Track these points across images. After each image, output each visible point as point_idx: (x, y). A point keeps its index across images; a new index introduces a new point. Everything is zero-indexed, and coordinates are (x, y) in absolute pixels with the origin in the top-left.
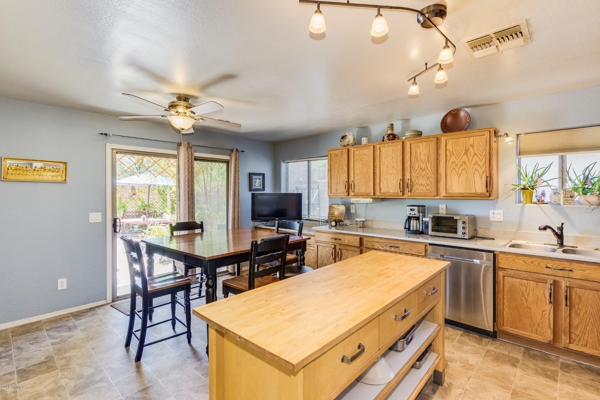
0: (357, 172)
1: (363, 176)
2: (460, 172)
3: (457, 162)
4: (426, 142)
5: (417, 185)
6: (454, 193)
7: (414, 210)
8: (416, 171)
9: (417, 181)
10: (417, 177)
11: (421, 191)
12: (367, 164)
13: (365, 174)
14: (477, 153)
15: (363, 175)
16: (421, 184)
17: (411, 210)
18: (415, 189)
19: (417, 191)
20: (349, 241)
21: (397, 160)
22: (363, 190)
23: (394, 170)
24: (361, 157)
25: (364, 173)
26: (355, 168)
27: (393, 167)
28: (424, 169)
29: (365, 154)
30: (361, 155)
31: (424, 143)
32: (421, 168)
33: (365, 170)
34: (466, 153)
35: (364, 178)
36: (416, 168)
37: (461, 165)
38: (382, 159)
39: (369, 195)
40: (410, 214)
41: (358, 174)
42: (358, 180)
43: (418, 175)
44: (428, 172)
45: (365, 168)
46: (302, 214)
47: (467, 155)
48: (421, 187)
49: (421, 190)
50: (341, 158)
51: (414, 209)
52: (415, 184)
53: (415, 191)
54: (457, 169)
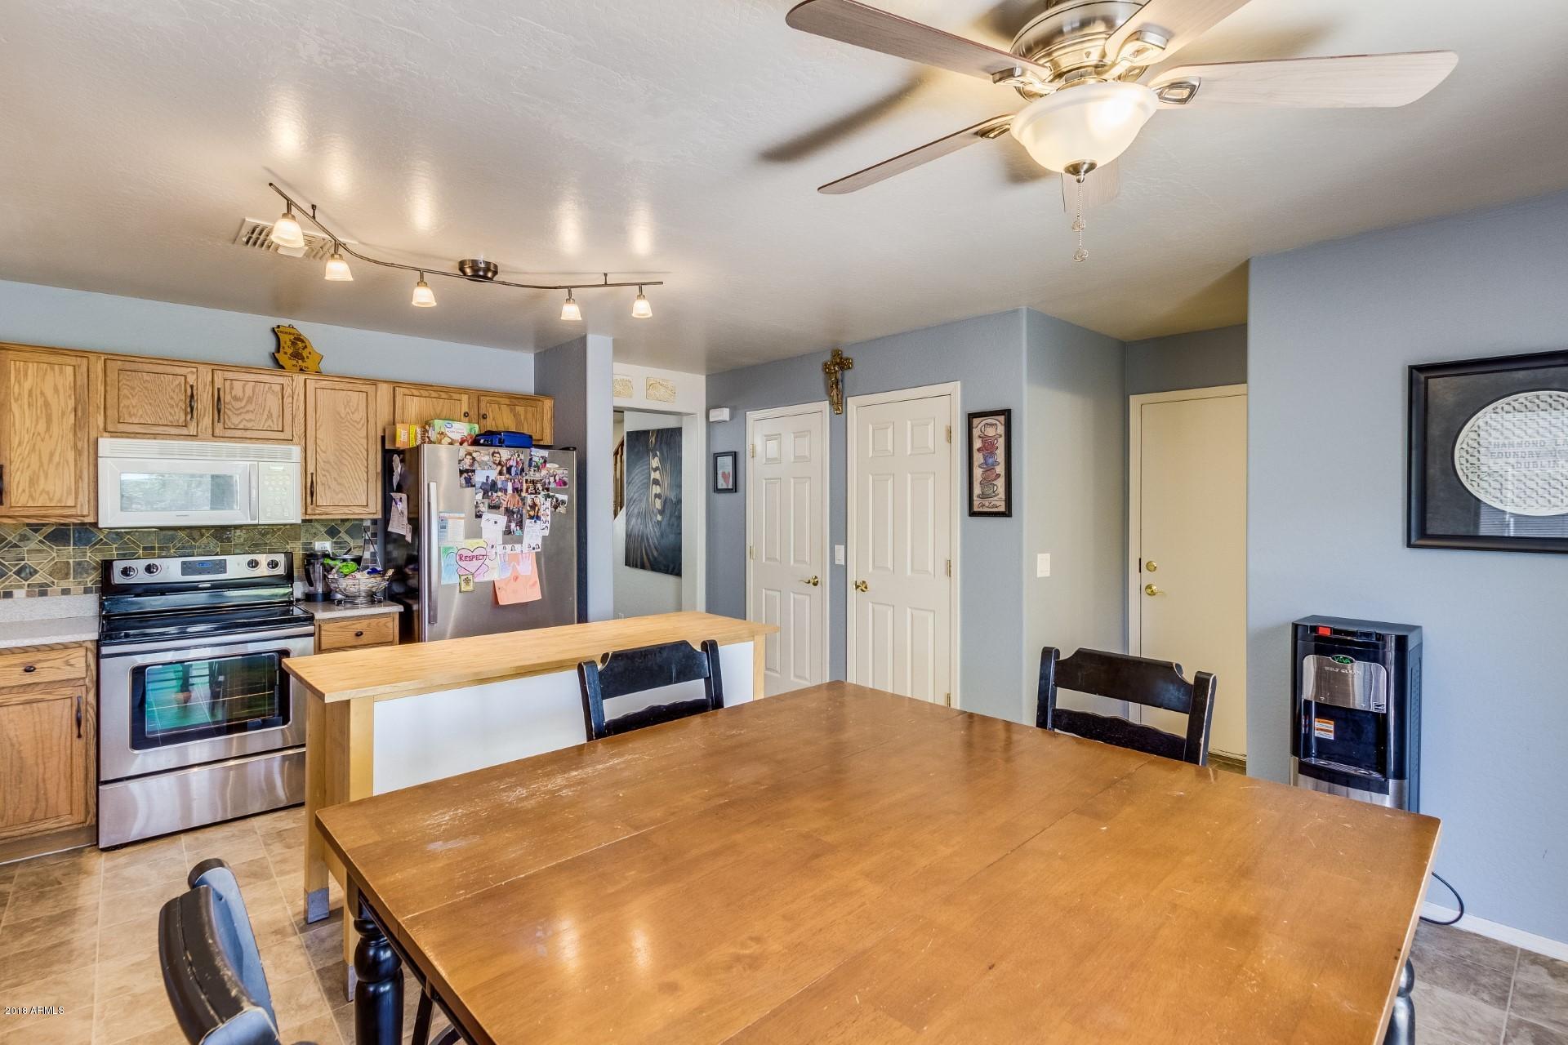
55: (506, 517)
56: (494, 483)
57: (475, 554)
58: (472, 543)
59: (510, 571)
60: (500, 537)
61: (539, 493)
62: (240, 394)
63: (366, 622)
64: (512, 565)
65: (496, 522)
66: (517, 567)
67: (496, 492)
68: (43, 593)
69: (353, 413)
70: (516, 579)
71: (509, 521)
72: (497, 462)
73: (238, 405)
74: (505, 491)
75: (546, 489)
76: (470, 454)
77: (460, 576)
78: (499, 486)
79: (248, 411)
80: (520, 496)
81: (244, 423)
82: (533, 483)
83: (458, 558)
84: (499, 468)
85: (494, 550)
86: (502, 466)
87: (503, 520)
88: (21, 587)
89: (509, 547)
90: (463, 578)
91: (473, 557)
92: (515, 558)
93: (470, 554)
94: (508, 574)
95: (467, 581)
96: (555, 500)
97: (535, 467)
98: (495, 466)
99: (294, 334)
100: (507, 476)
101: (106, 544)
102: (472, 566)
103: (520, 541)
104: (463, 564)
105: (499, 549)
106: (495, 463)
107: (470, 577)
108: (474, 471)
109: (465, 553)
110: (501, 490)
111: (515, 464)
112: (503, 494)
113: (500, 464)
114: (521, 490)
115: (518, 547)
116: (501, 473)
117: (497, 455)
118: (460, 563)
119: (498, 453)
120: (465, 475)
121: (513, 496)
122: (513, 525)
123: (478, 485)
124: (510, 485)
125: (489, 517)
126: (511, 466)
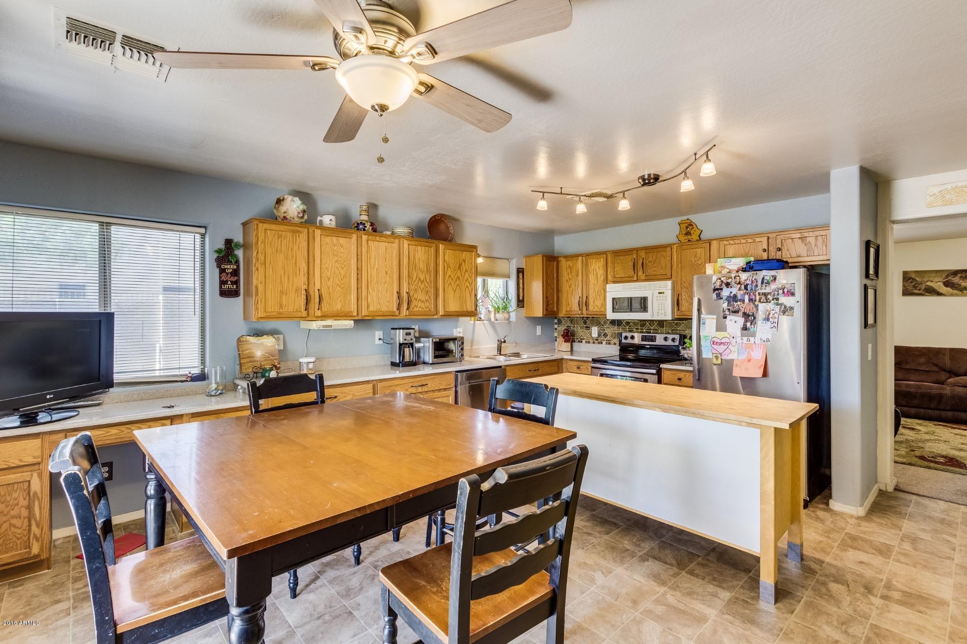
0: (326, 274)
1: (339, 284)
2: (455, 288)
3: (453, 276)
4: (425, 246)
5: (415, 300)
6: (452, 312)
7: (410, 335)
8: (415, 281)
9: (415, 296)
10: (416, 290)
11: (420, 309)
12: (345, 264)
13: (342, 280)
14: (467, 269)
15: (339, 280)
16: (420, 300)
17: (407, 334)
18: (413, 306)
19: (416, 309)
20: (353, 395)
21: (392, 264)
22: (338, 307)
23: (388, 278)
24: (335, 249)
25: (340, 278)
26: (323, 267)
27: (386, 273)
28: (423, 281)
29: (342, 246)
30: (335, 245)
31: (423, 248)
32: (420, 279)
33: (343, 272)
34: (459, 268)
35: (340, 287)
36: (414, 278)
37: (456, 280)
38: (370, 259)
39: (350, 314)
40: (405, 340)
41: (329, 279)
42: (329, 288)
43: (416, 287)
44: (427, 285)
45: (343, 268)
46: (115, 369)
47: (460, 270)
48: (420, 304)
49: (420, 307)
50: (291, 243)
51: (410, 333)
52: (413, 300)
53: (413, 308)
54: (453, 284)
55: (744, 319)
56: (735, 296)
57: (722, 341)
58: (721, 335)
59: (746, 355)
60: (738, 332)
61: (770, 302)
62: (651, 259)
63: (684, 374)
64: (747, 351)
65: (736, 322)
66: (752, 353)
67: (736, 302)
68: (609, 344)
69: (698, 260)
70: (749, 360)
71: (746, 321)
72: (738, 282)
73: (650, 264)
74: (743, 301)
75: (775, 299)
76: (720, 279)
77: (713, 354)
78: (739, 298)
79: (654, 267)
80: (754, 304)
81: (653, 272)
82: (765, 295)
83: (712, 342)
84: (739, 286)
85: (735, 340)
86: (741, 285)
87: (741, 320)
88: (604, 340)
89: (745, 339)
90: (714, 355)
91: (721, 343)
92: (749, 347)
93: (719, 341)
94: (743, 357)
95: (717, 357)
96: (783, 307)
97: (766, 283)
98: (736, 285)
99: (687, 223)
100: (745, 291)
101: (625, 326)
102: (721, 348)
103: (754, 335)
104: (715, 346)
105: (739, 340)
106: (736, 283)
107: (719, 355)
108: (722, 289)
109: (716, 340)
110: (740, 300)
111: (750, 283)
112: (741, 303)
113: (739, 283)
114: (755, 300)
115: (752, 339)
116: (740, 289)
117: (738, 278)
118: (714, 346)
119: (739, 276)
120: (717, 292)
121: (748, 304)
122: (748, 324)
123: (724, 298)
124: (747, 298)
125: (731, 318)
126: (747, 285)
